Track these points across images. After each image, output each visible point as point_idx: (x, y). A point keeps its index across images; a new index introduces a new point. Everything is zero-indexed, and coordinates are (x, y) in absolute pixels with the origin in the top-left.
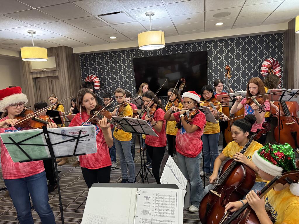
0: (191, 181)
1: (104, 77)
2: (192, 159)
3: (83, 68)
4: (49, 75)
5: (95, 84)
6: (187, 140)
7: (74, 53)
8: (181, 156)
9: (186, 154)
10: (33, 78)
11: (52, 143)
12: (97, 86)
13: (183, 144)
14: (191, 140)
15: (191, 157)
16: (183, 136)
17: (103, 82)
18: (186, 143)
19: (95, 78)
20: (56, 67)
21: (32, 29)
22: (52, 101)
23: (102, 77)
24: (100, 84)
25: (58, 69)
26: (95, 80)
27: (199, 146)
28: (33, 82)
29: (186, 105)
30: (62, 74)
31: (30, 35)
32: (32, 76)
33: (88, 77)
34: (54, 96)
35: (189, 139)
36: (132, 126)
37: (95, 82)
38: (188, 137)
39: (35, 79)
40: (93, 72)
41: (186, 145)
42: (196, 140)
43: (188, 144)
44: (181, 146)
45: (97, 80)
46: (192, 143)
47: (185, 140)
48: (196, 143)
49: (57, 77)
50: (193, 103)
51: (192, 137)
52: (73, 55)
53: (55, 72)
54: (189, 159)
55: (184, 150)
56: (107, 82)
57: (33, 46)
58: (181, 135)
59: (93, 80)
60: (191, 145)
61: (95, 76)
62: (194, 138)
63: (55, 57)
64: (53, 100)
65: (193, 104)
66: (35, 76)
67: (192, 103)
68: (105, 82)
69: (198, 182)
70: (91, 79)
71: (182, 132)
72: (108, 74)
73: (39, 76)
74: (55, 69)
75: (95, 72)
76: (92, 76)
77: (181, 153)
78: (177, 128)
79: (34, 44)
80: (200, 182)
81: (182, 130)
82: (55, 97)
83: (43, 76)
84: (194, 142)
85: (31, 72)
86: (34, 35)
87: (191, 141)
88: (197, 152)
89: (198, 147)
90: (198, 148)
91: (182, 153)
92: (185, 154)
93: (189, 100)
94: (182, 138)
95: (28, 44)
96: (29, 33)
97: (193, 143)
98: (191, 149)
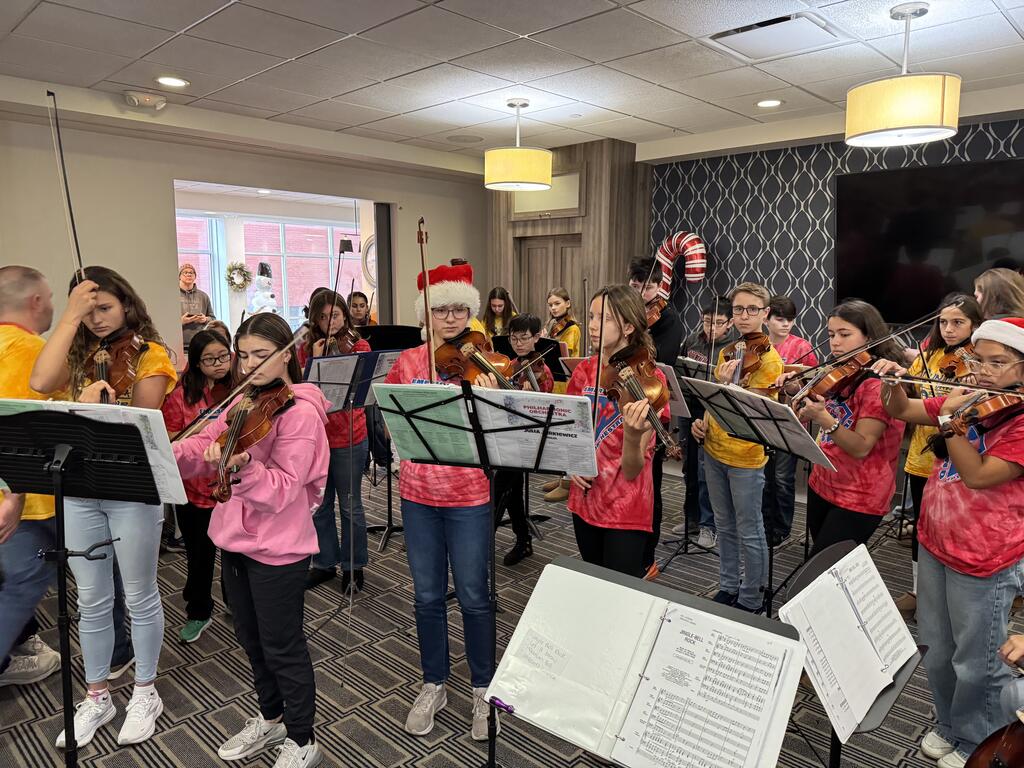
0: (960, 660)
1: (724, 239)
2: (973, 580)
3: (660, 208)
4: (558, 231)
5: (690, 265)
6: (963, 506)
7: (637, 160)
8: (934, 562)
9: (950, 559)
10: (515, 238)
11: (485, 426)
12: (694, 271)
13: (941, 518)
14: (979, 509)
15: (967, 572)
16: (947, 487)
17: (716, 258)
18: (954, 516)
19: (692, 243)
20: (577, 206)
21: (519, 94)
22: (554, 307)
23: (717, 239)
24: (704, 266)
25: (583, 214)
26: (692, 250)
27: (1008, 540)
28: (515, 248)
29: (983, 371)
30: (592, 228)
31: (513, 111)
32: (514, 232)
33: (670, 239)
34: (563, 294)
35: (970, 506)
36: (748, 420)
37: (691, 258)
38: (966, 495)
39: (520, 241)
40: (691, 223)
41: (952, 523)
42: (1001, 512)
43: (961, 520)
44: (935, 526)
45: (699, 252)
46: (979, 521)
47: (952, 505)
48: (999, 526)
49: (576, 239)
50: (1013, 367)
51: (986, 498)
52: (634, 166)
53: (574, 223)
54: (959, 577)
55: (942, 542)
56: (731, 256)
57: (518, 145)
58: (942, 484)
59: (685, 248)
60: (976, 528)
61: (692, 236)
62: (991, 505)
63: (578, 176)
64: (557, 304)
65: (1013, 371)
66: (519, 233)
67: (1007, 366)
68: (723, 256)
69: (989, 673)
70: (678, 245)
71: (947, 471)
72: (739, 229)
73: (529, 233)
74: (576, 213)
75: (697, 222)
76: (681, 237)
77: (932, 549)
78: (931, 455)
79: (520, 138)
80: (996, 675)
81: (949, 465)
82: (566, 299)
83: (540, 232)
84: (989, 519)
85: (513, 220)
86: (522, 110)
87: (980, 514)
88: (998, 560)
89: (1002, 540)
90: (1004, 546)
91: (937, 552)
92: (947, 558)
93: (1000, 351)
94: (943, 495)
95: (505, 140)
96: (511, 105)
97: (985, 521)
98: (971, 543)
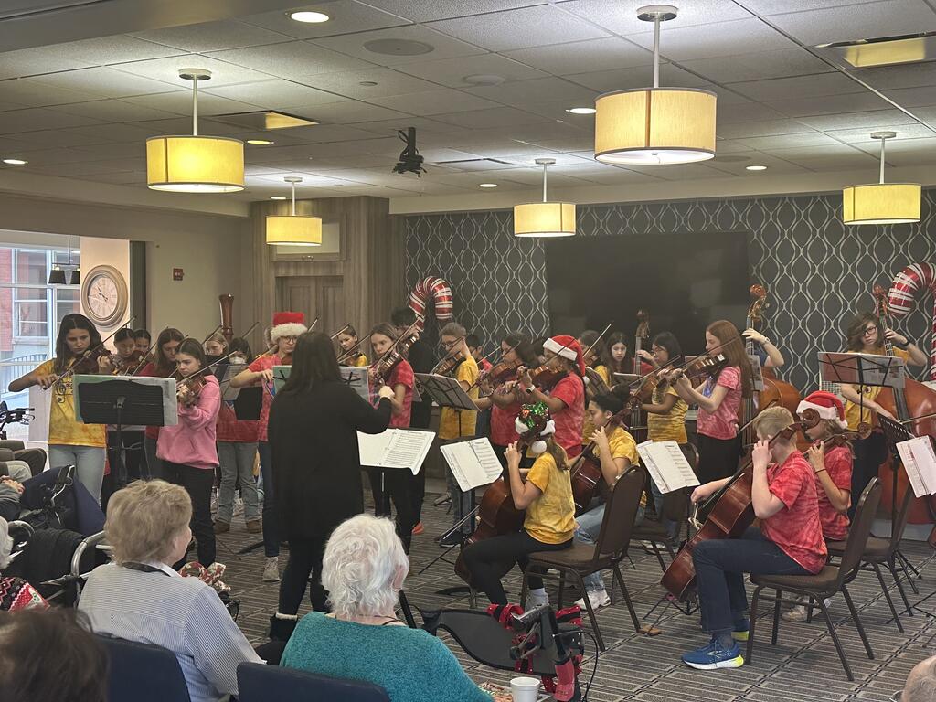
1: (468, 283)
3: (413, 254)
4: (320, 273)
5: (439, 305)
10: (277, 278)
12: (442, 311)
17: (463, 299)
19: (440, 287)
20: (338, 251)
23: (462, 283)
24: (451, 306)
25: (344, 259)
26: (439, 293)
30: (352, 272)
32: (276, 272)
33: (422, 283)
37: (440, 299)
39: (281, 280)
40: (440, 269)
45: (445, 294)
49: (338, 280)
52: (388, 218)
53: (335, 266)
56: (473, 299)
59: (435, 291)
61: (440, 281)
63: (338, 225)
64: (346, 340)
66: (282, 272)
68: (468, 298)
70: (428, 287)
72: (479, 276)
73: (292, 273)
74: (337, 258)
75: (445, 268)
76: (431, 281)
83: (302, 273)
85: (275, 260)
96: (287, 181)
